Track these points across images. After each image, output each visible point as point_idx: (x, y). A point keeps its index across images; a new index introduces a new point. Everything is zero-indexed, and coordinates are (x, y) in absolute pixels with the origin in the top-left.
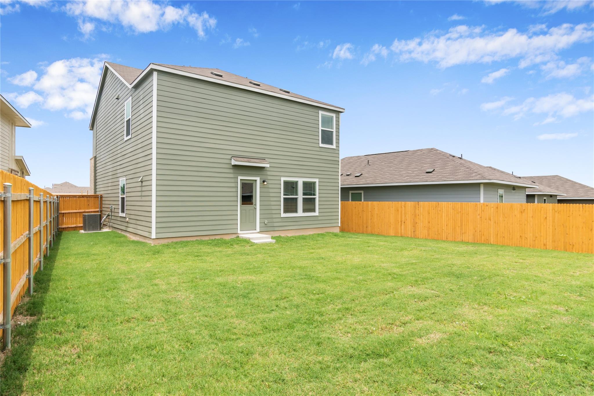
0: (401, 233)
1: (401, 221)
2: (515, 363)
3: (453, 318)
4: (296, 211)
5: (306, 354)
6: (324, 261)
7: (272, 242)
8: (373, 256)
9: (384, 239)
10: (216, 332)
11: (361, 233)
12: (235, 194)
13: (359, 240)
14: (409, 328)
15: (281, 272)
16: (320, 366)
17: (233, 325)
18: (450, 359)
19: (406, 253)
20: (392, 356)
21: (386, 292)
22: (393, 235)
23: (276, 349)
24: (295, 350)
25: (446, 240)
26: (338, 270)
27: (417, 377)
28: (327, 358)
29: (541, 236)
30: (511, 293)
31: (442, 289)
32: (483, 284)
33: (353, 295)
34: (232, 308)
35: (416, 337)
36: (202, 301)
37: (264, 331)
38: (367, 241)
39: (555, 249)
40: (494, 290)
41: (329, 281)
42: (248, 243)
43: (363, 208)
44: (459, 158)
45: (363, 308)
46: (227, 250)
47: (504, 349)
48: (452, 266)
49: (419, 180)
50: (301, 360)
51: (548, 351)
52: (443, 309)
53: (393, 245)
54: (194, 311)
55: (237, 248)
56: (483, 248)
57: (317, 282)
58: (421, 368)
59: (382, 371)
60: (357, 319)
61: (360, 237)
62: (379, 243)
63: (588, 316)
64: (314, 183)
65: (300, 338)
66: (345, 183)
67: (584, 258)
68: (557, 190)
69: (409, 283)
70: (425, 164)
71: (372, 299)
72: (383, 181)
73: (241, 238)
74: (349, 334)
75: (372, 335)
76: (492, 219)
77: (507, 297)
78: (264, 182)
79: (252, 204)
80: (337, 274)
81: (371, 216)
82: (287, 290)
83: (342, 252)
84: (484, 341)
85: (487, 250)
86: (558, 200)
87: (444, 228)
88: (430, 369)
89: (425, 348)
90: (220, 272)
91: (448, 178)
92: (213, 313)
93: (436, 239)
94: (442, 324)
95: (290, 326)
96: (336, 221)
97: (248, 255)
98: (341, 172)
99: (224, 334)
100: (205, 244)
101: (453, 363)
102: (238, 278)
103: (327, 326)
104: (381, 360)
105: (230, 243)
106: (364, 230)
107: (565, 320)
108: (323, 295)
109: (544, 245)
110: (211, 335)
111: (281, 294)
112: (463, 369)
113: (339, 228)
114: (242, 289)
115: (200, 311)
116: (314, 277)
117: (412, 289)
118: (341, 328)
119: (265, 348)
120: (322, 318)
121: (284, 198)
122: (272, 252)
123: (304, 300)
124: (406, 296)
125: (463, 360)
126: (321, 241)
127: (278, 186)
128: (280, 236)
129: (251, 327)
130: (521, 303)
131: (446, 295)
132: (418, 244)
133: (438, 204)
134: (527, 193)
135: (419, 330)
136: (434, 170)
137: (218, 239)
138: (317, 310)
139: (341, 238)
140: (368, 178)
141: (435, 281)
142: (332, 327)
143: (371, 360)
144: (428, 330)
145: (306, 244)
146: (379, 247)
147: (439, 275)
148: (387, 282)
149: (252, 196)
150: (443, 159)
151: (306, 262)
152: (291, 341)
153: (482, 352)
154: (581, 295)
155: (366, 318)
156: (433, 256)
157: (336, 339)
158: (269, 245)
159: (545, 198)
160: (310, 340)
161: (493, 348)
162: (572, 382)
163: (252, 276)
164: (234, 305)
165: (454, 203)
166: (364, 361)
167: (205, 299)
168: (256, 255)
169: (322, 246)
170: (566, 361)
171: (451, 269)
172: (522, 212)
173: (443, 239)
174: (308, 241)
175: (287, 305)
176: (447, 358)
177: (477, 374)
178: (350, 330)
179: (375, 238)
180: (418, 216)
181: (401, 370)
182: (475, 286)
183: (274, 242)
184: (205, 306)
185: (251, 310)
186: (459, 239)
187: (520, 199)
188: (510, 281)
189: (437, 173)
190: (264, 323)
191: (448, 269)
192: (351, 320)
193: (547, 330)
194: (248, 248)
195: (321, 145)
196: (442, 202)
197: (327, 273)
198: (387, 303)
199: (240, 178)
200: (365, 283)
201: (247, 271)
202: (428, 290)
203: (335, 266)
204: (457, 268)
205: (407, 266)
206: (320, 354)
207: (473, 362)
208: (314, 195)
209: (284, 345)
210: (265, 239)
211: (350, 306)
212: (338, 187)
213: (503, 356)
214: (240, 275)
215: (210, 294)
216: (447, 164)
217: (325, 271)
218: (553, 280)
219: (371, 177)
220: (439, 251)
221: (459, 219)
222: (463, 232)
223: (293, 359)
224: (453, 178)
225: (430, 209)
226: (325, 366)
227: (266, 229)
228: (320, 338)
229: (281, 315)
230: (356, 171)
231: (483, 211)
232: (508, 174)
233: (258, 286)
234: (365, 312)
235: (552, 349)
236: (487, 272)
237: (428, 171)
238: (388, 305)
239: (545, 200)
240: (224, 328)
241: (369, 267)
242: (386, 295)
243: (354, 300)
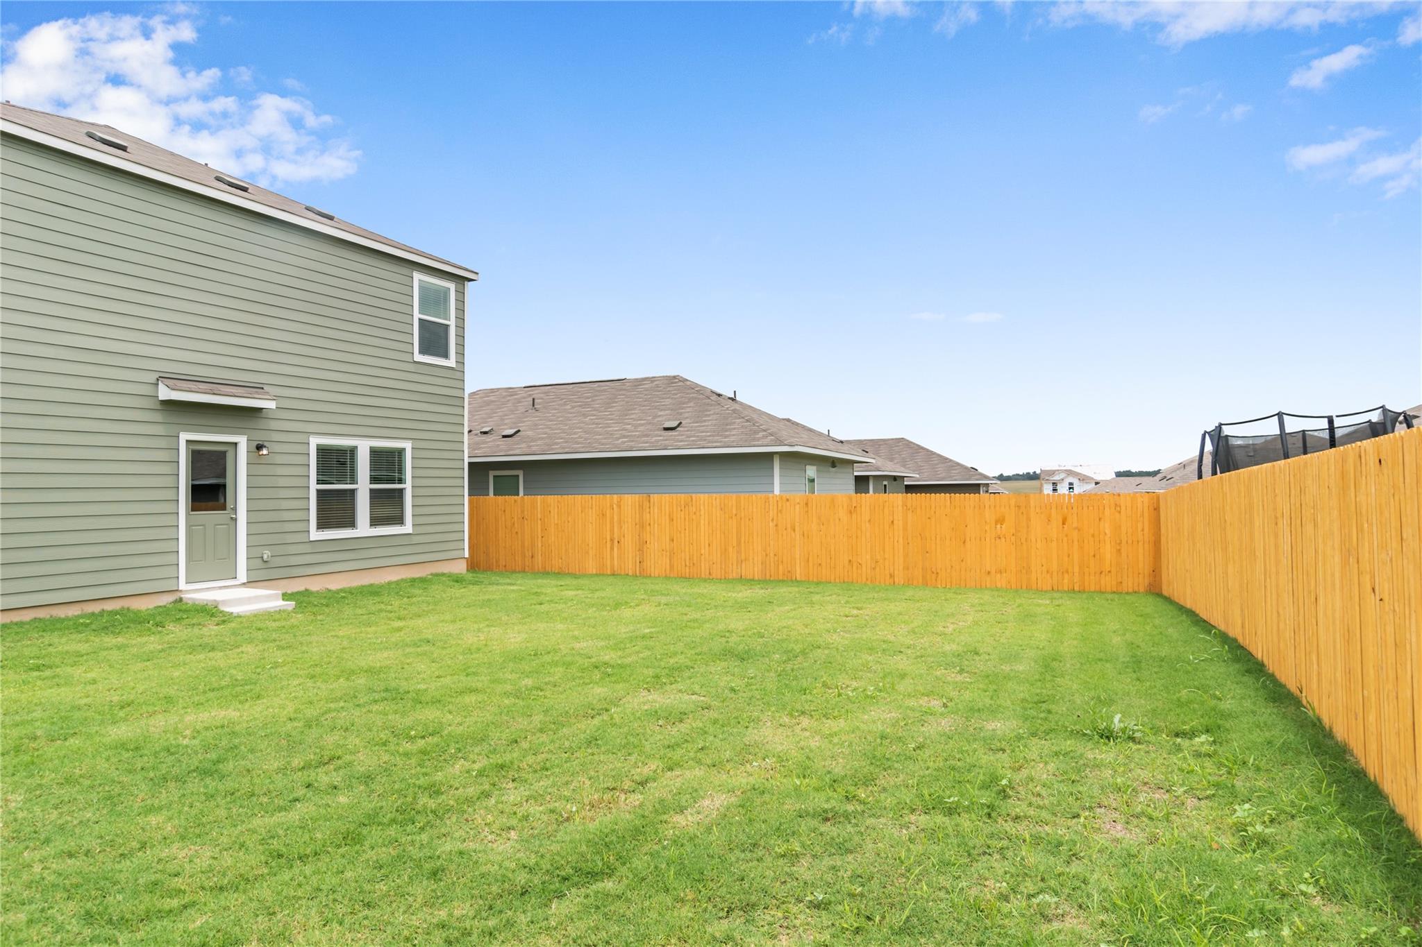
0: (612, 566)
1: (612, 540)
2: (874, 835)
3: (745, 754)
4: (351, 523)
5: (401, 910)
6: (433, 649)
7: (285, 608)
8: (552, 625)
9: (575, 582)
10: (110, 899)
11: (519, 572)
12: (169, 481)
13: (515, 588)
14: (655, 791)
15: (314, 687)
16: (444, 935)
17: (171, 867)
18: (751, 851)
19: (627, 613)
20: (623, 870)
21: (591, 712)
22: (594, 572)
23: (313, 912)
24: (368, 905)
25: (709, 579)
26: (469, 667)
27: (686, 912)
28: (463, 910)
29: (885, 559)
30: (848, 683)
31: (713, 690)
32: (792, 670)
33: (513, 729)
34: (165, 812)
35: (672, 813)
36: (56, 809)
37: (273, 864)
38: (536, 590)
39: (909, 583)
40: (816, 679)
41: (449, 700)
42: (212, 615)
43: (523, 512)
44: (729, 398)
45: (540, 757)
46: (144, 639)
47: (850, 808)
48: (727, 634)
49: (649, 446)
50: (389, 928)
51: (927, 797)
52: (720, 736)
53: (597, 594)
54: (21, 847)
55: (176, 631)
56: (783, 590)
57: (419, 706)
58: (692, 887)
59: (605, 914)
60: (530, 789)
61: (519, 582)
62: (563, 593)
63: (979, 710)
64: (401, 452)
65: (381, 867)
66: (477, 452)
67: (955, 596)
68: (904, 466)
69: (641, 684)
70: (661, 410)
71: (561, 734)
72: (569, 448)
73: (190, 602)
74: (513, 833)
75: (570, 827)
76: (797, 529)
77: (841, 691)
78: (259, 447)
79: (224, 508)
80: (469, 678)
81: (542, 530)
82: (337, 738)
83: (476, 622)
84: (811, 798)
85: (790, 593)
86: (906, 486)
87: (703, 552)
88: (711, 885)
89: (695, 836)
90: (122, 708)
91: (709, 442)
92: (99, 841)
93: (688, 576)
94: (723, 772)
95: (352, 838)
96: (458, 545)
97: (213, 649)
98: (469, 426)
99: (136, 902)
100: (68, 629)
101: (758, 860)
102: (181, 721)
103: (454, 819)
104: (599, 886)
105: (154, 619)
106: (527, 564)
107: (946, 724)
108: (436, 739)
109: (891, 576)
110: (88, 913)
111: (318, 751)
112: (780, 869)
113: (465, 560)
114: (196, 753)
115: (47, 841)
116: (409, 692)
117: (650, 698)
118: (490, 818)
119: (279, 916)
120: (440, 801)
121: (318, 491)
122: (287, 636)
123: (386, 758)
124: (638, 715)
125: (776, 849)
126: (420, 596)
127: (300, 460)
128: (306, 590)
129: (230, 862)
130: (869, 700)
131: (723, 701)
132: (652, 591)
133: (690, 499)
134: (856, 474)
135: (675, 795)
136: (681, 423)
137: (111, 612)
138: (422, 779)
139: (471, 586)
140: (533, 440)
141: (698, 672)
142: (467, 820)
143: (573, 890)
144: (696, 791)
145: (382, 606)
146: (565, 603)
147: (704, 657)
148: (591, 685)
149: (224, 486)
150: (699, 399)
151: (385, 655)
152: (357, 882)
153: (814, 823)
154: (961, 671)
155: (550, 782)
156: (686, 614)
157: (480, 852)
158: (277, 616)
159: (885, 483)
160: (410, 867)
161: (832, 810)
162: (972, 851)
163: (228, 708)
164: (171, 803)
165: (723, 495)
166: (558, 897)
167: (66, 799)
168: (237, 647)
169: (424, 611)
170: (958, 811)
171: (727, 642)
172: (851, 512)
173: (703, 576)
174: (385, 599)
175: (337, 779)
176: (743, 851)
177: (807, 876)
178: (514, 822)
179: (553, 582)
180: (648, 527)
181: (648, 903)
182: (779, 675)
183: (290, 609)
184: (67, 822)
185: (230, 809)
186: (734, 575)
187: (843, 485)
188: (841, 656)
189: (688, 431)
190: (270, 841)
191: (720, 642)
192: (513, 795)
193: (918, 751)
194: (211, 630)
195: (418, 357)
196: (699, 495)
197: (442, 679)
198: (596, 740)
199: (184, 437)
200: (541, 694)
201: (211, 695)
202: (685, 694)
203: (461, 658)
204: (739, 639)
205: (633, 644)
206: (441, 901)
207: (797, 849)
208: (401, 481)
209: (335, 896)
210: (267, 599)
211: (507, 757)
212: (461, 462)
213: (850, 823)
214: (189, 710)
215: (87, 782)
216: (707, 410)
217: (437, 673)
218: (914, 646)
219: (542, 438)
220: (697, 603)
221: (735, 531)
222: (743, 557)
223: (367, 931)
224: (721, 442)
225: (675, 509)
226: (456, 934)
227: (264, 572)
228: (439, 857)
229: (323, 811)
230: (506, 424)
231: (781, 511)
232: (820, 434)
233: (250, 735)
234: (547, 770)
235: (933, 791)
236: (797, 641)
237: (668, 425)
238: (599, 742)
239: (885, 486)
240: (136, 880)
241: (546, 654)
242: (592, 718)
243: (516, 742)
